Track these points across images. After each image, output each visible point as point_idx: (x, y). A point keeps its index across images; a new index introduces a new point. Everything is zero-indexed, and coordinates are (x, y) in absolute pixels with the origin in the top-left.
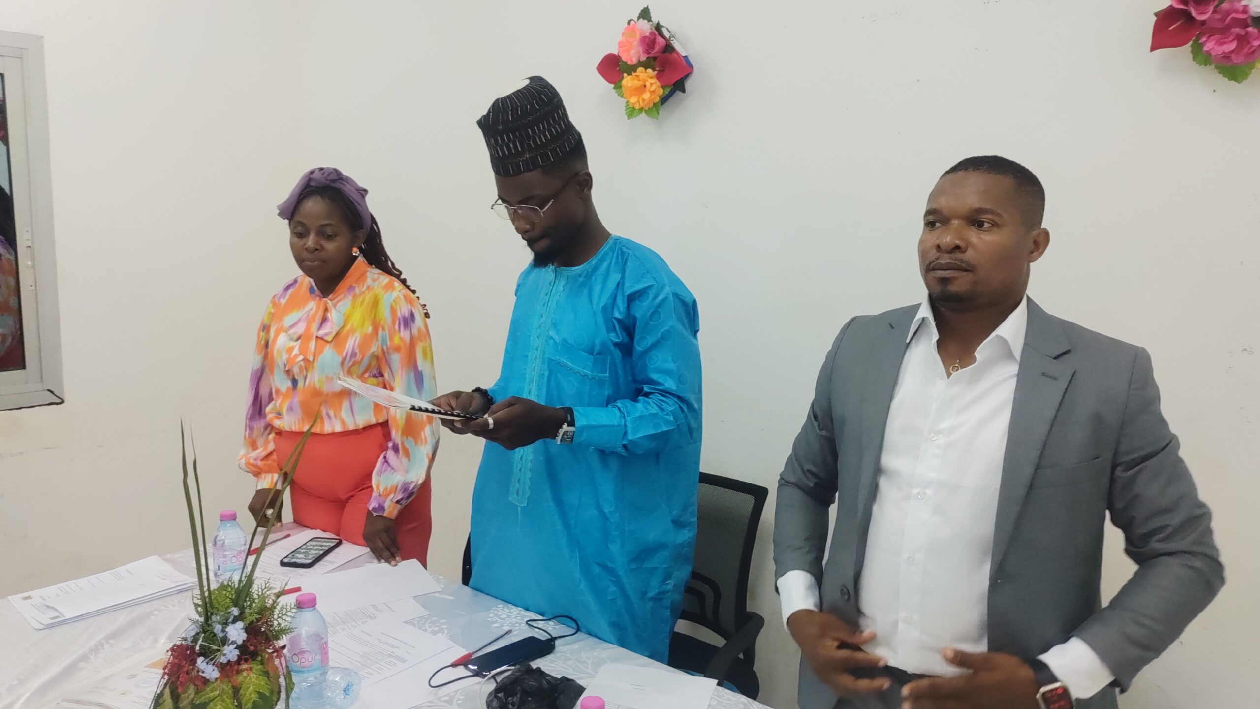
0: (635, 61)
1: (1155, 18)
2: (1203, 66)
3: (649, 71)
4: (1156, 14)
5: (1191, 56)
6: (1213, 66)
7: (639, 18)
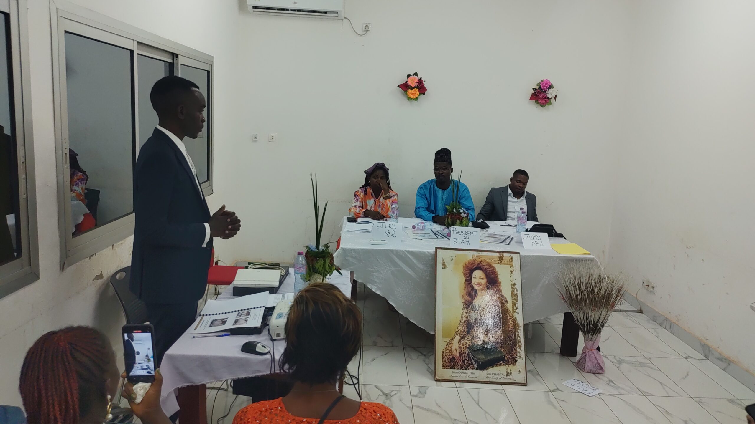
0: (413, 86)
1: (531, 95)
2: (537, 104)
3: (417, 89)
5: (536, 102)
6: (539, 104)
7: (413, 75)
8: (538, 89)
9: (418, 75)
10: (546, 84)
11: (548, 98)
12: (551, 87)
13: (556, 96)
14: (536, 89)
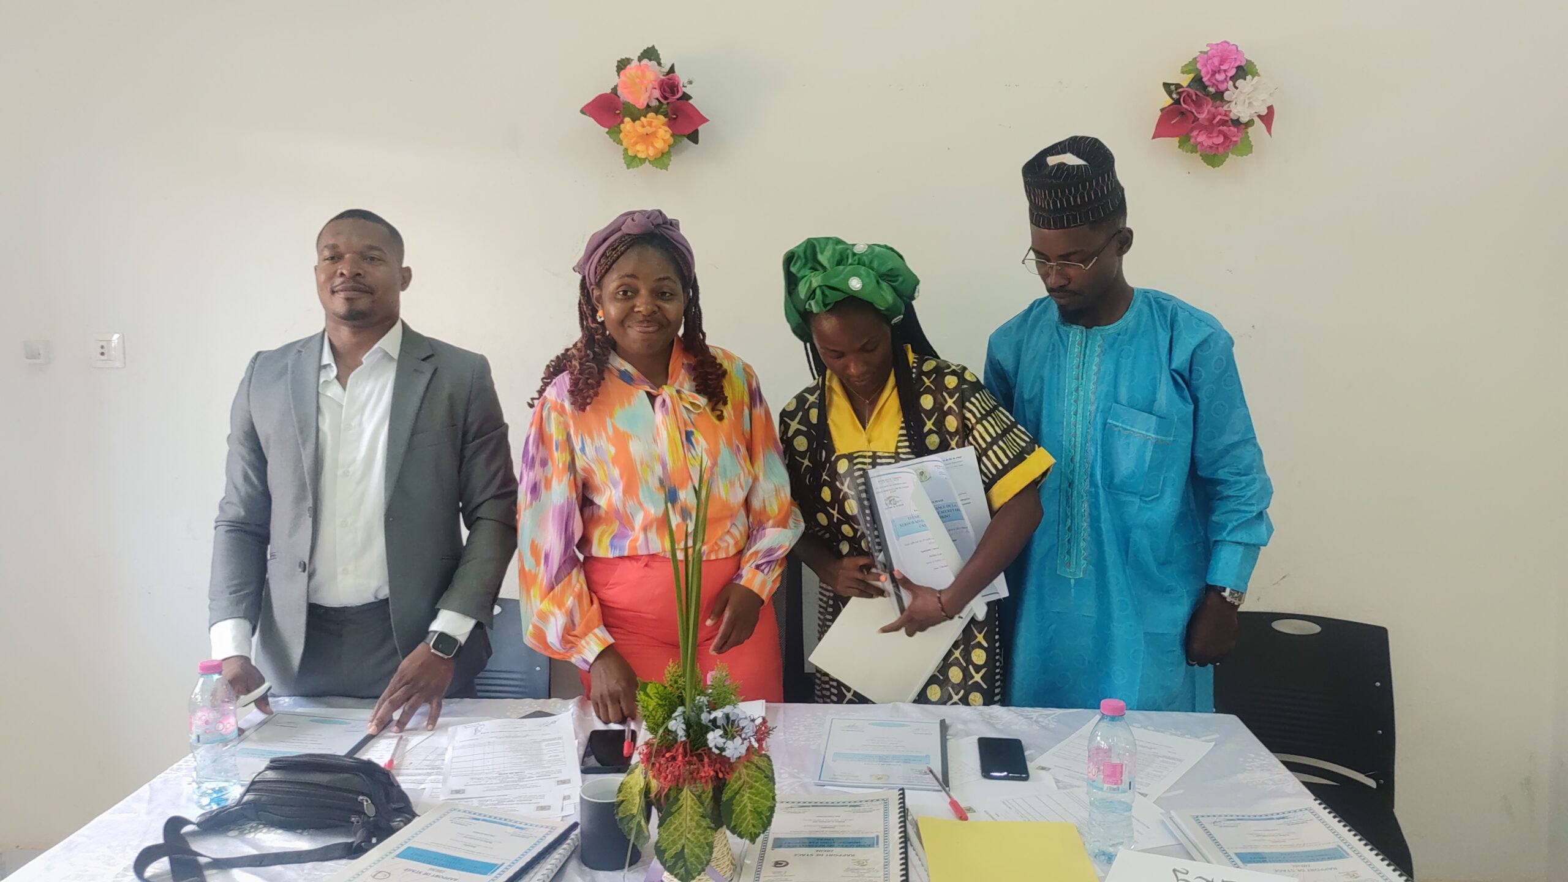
0: (641, 102)
1: (1159, 113)
2: (1189, 153)
3: (661, 117)
4: (1162, 110)
5: (1178, 144)
6: (1199, 153)
7: (640, 59)
8: (1189, 86)
9: (661, 57)
10: (1222, 62)
11: (1237, 123)
12: (1243, 71)
13: (1270, 109)
14: (1178, 86)
